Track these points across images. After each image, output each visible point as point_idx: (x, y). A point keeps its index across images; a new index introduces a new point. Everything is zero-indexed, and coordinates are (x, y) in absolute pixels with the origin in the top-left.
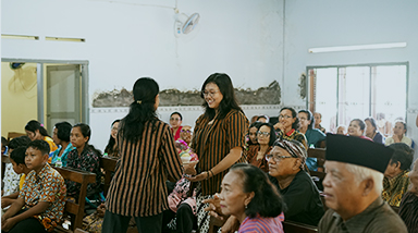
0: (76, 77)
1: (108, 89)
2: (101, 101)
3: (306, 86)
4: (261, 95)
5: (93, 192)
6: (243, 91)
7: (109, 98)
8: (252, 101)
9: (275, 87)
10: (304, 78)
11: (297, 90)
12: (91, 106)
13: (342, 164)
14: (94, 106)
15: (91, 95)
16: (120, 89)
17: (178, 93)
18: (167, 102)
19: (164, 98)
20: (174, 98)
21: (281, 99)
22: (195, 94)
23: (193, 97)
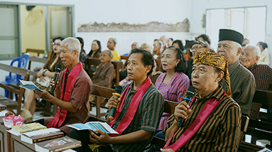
0: (68, 15)
2: (82, 28)
3: (206, 21)
4: (178, 26)
6: (167, 24)
7: (87, 27)
8: (173, 30)
9: (187, 22)
10: (204, 16)
11: (200, 23)
12: (76, 32)
14: (78, 31)
15: (77, 25)
16: (93, 22)
17: (128, 25)
18: (121, 30)
19: (119, 28)
20: (125, 28)
21: (190, 29)
22: (138, 26)
23: (137, 28)
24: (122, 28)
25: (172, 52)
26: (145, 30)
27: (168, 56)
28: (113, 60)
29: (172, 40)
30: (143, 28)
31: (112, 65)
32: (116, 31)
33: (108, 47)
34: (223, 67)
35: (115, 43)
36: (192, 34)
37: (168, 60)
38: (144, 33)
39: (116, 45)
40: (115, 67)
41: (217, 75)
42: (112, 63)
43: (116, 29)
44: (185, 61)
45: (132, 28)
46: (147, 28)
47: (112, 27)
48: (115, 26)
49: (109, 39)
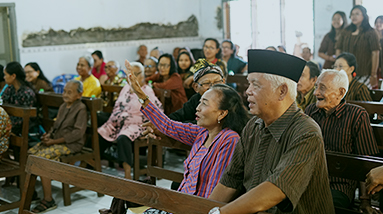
0: (4, 20)
1: (36, 30)
2: (30, 41)
3: (222, 19)
4: (181, 28)
5: (33, 125)
6: (163, 26)
7: (38, 38)
8: (173, 34)
9: (193, 20)
10: (220, 11)
11: (214, 22)
12: (20, 47)
13: (261, 74)
14: (24, 46)
15: (20, 36)
16: (47, 30)
17: (104, 31)
18: (93, 39)
19: (91, 36)
20: (99, 36)
21: (199, 32)
22: (119, 31)
23: (118, 34)
24: (95, 36)
26: (130, 38)
30: (127, 33)
32: (85, 42)
35: (90, 65)
38: (129, 43)
43: (85, 38)
45: (110, 36)
46: (134, 33)
47: (78, 35)
48: (83, 34)
49: (80, 59)
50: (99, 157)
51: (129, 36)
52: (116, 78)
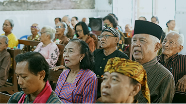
4: (83, 2)
8: (77, 6)
17: (27, 2)
18: (19, 8)
19: (18, 6)
20: (24, 6)
21: (96, 6)
22: (38, 3)
23: (37, 5)
24: (21, 6)
25: (76, 45)
26: (46, 8)
27: (70, 50)
28: (9, 48)
29: (77, 18)
30: (44, 5)
31: (8, 54)
32: (14, 10)
33: (4, 29)
34: (140, 78)
35: (12, 26)
36: (98, 11)
37: (71, 55)
38: (45, 11)
39: (14, 28)
40: (12, 56)
41: (132, 88)
42: (9, 51)
43: (14, 7)
44: (90, 56)
45: (32, 6)
46: (49, 5)
47: (9, 5)
48: (12, 4)
49: (6, 20)
50: (17, 89)
51: (45, 6)
52: (37, 36)
